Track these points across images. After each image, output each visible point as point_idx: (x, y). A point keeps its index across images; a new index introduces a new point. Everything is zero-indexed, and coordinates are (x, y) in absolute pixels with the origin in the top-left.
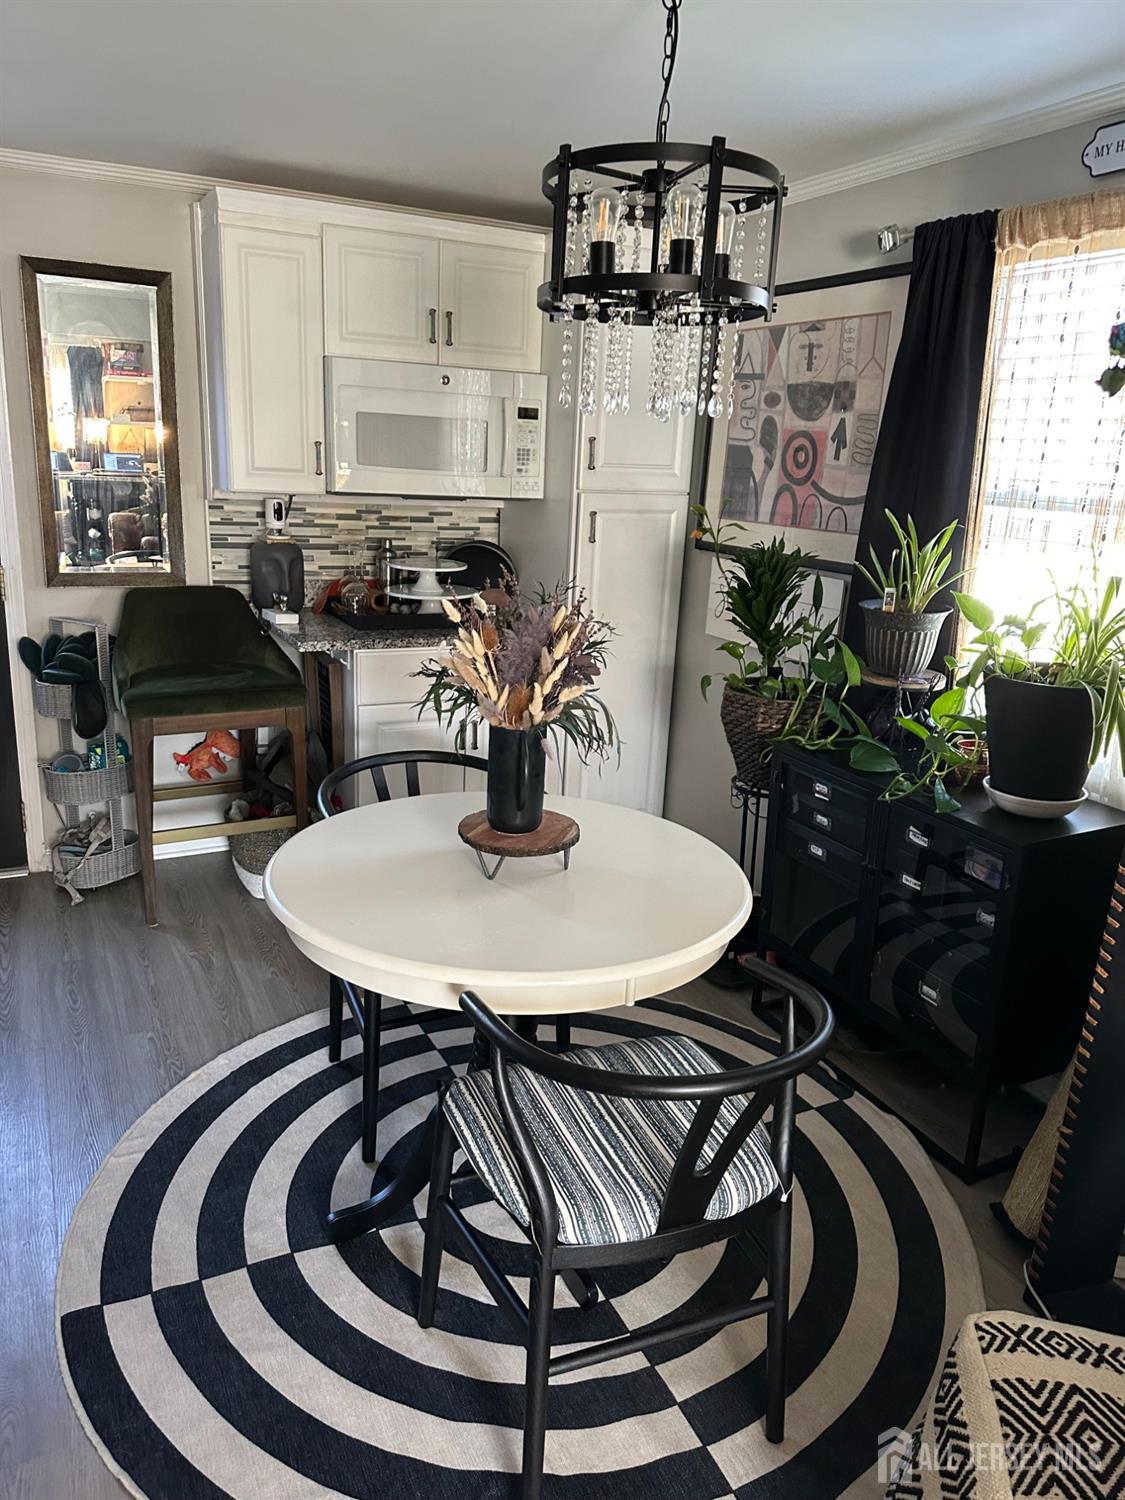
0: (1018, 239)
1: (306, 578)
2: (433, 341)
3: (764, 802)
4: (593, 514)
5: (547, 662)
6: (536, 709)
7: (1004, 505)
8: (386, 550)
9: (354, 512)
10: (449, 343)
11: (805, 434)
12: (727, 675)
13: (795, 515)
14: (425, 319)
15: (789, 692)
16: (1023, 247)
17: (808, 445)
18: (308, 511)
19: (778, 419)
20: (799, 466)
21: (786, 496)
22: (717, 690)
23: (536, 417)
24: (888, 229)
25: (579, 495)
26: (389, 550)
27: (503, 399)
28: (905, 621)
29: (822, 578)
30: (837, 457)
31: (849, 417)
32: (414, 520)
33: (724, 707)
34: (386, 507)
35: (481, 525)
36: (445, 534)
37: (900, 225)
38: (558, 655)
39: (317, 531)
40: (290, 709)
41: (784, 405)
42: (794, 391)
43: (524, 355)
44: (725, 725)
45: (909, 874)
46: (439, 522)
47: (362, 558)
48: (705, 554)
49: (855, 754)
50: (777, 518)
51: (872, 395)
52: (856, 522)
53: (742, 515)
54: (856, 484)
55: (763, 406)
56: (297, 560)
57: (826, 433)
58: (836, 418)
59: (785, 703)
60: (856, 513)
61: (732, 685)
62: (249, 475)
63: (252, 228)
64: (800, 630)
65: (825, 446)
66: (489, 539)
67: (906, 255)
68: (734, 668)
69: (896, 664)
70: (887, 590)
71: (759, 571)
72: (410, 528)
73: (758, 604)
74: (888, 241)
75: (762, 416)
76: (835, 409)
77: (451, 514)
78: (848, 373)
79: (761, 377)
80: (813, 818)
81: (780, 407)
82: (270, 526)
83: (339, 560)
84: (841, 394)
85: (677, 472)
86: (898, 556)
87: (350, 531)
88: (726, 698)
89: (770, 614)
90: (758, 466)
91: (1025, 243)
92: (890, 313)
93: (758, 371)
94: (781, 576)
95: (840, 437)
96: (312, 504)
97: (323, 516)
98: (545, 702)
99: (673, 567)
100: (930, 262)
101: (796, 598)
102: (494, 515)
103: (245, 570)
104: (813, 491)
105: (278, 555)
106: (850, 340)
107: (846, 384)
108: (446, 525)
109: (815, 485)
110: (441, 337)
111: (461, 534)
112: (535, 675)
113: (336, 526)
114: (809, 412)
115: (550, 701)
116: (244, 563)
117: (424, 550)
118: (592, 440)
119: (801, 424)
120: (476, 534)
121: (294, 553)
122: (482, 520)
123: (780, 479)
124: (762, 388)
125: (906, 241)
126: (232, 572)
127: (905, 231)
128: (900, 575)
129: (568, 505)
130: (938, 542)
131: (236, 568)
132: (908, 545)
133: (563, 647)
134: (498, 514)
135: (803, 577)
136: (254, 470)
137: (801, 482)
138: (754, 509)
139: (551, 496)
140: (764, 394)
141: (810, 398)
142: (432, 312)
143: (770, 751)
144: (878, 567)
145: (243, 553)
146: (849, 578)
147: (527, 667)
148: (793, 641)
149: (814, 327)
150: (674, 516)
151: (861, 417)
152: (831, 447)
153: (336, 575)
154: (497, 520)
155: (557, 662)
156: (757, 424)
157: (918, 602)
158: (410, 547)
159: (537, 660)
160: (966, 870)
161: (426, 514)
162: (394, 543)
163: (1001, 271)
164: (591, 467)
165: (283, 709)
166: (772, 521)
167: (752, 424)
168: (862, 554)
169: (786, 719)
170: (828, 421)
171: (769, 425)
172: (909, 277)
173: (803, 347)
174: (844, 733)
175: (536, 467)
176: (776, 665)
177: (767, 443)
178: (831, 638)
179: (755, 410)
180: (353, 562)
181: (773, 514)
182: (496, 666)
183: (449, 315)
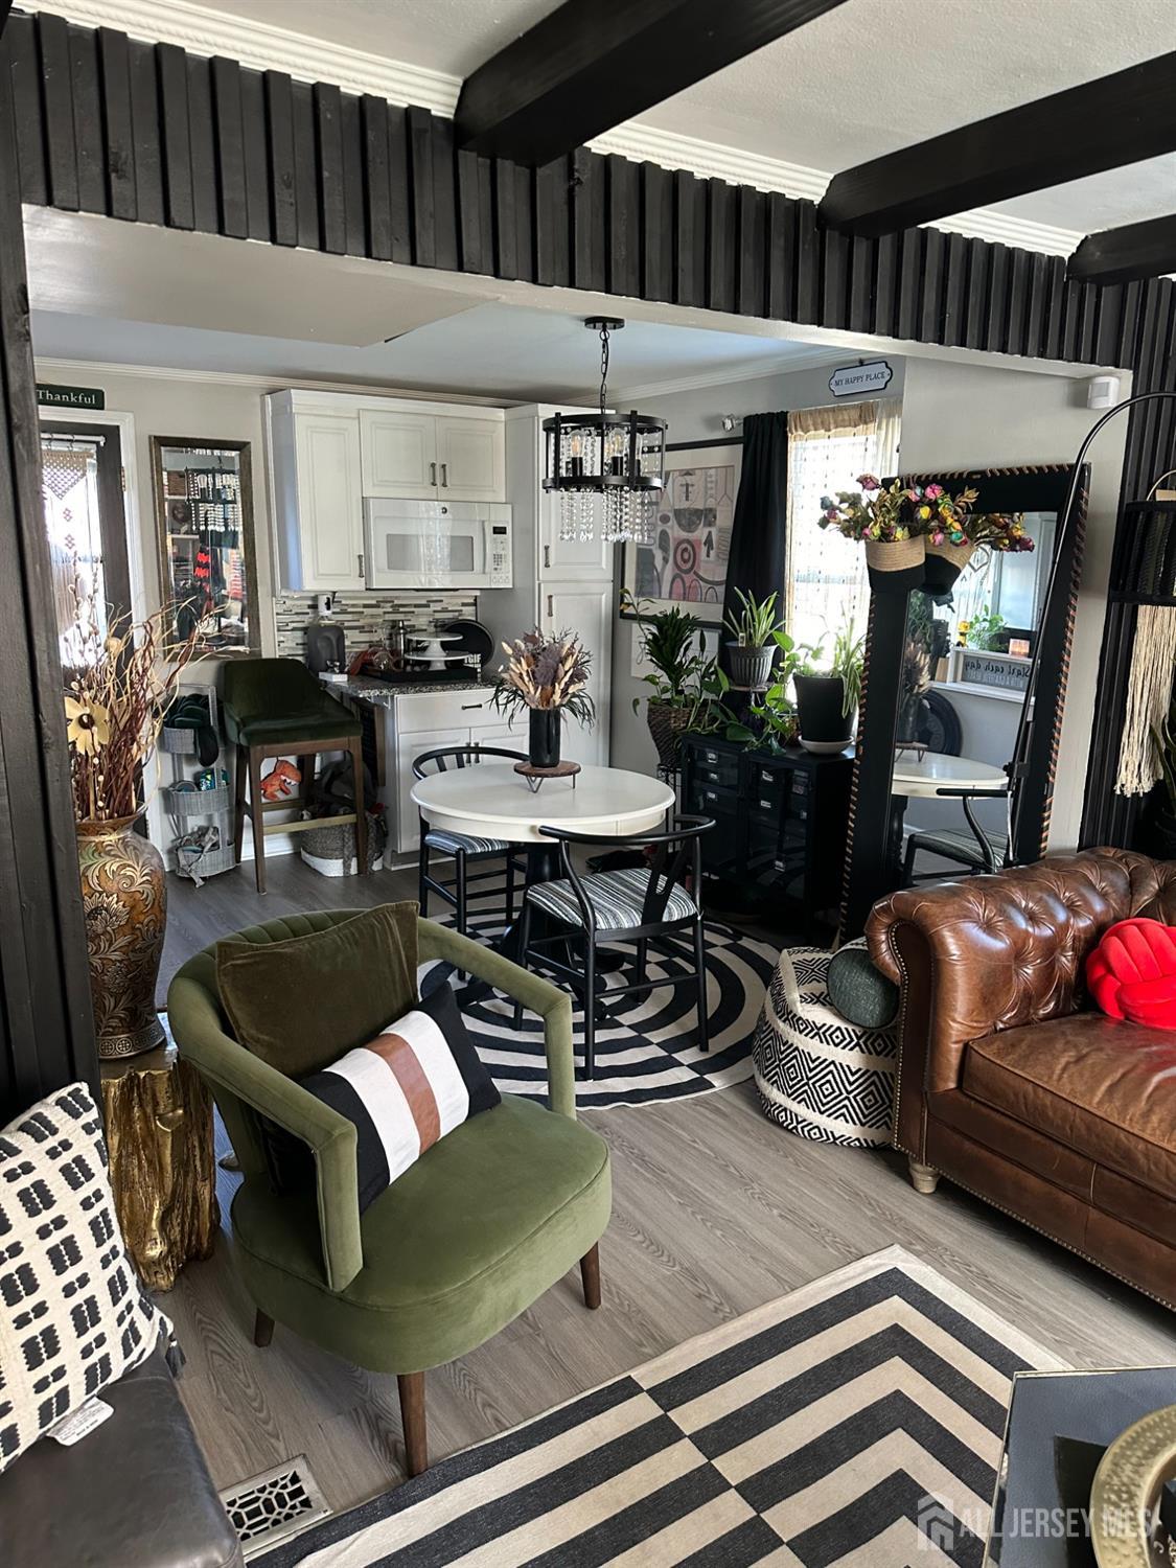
0: (799, 429)
1: (346, 650)
2: (434, 484)
3: (679, 776)
4: (550, 597)
5: (561, 673)
6: (557, 698)
7: (804, 581)
8: (400, 628)
9: (374, 602)
10: (444, 485)
11: (688, 541)
12: (650, 697)
13: (684, 594)
14: (428, 471)
15: (689, 703)
16: (802, 433)
17: (690, 548)
18: (343, 602)
19: (669, 531)
20: (685, 561)
21: (678, 580)
22: (643, 708)
23: (505, 533)
24: (728, 417)
25: (539, 585)
26: (403, 628)
27: (483, 522)
28: (752, 653)
29: (705, 633)
30: (708, 556)
31: (714, 530)
32: (416, 606)
33: (649, 716)
34: (397, 598)
35: (463, 608)
36: (438, 616)
37: (736, 413)
38: (567, 668)
39: (349, 617)
40: (352, 738)
41: (673, 522)
42: (678, 513)
43: (494, 491)
44: (651, 728)
45: (765, 800)
46: (434, 607)
47: (381, 635)
48: (627, 622)
49: (729, 732)
50: (674, 596)
51: (726, 518)
52: (722, 598)
53: (651, 594)
54: (721, 574)
55: (659, 523)
56: (341, 638)
57: (700, 541)
58: (707, 530)
59: (687, 710)
60: (721, 590)
61: (653, 702)
62: (315, 578)
63: (316, 415)
64: (693, 665)
65: (700, 548)
66: (469, 618)
67: (739, 433)
68: (653, 691)
69: (750, 677)
70: (741, 634)
71: (666, 627)
72: (413, 612)
73: (666, 649)
74: (729, 425)
75: (659, 530)
76: (704, 526)
77: (441, 601)
78: (711, 503)
79: (656, 504)
80: (708, 776)
81: (670, 524)
82: (321, 614)
83: (365, 637)
84: (708, 516)
85: (604, 566)
86: (746, 615)
87: (372, 616)
88: (650, 710)
89: (674, 655)
90: (658, 562)
91: (803, 431)
92: (733, 466)
93: (654, 500)
94: (679, 630)
95: (709, 542)
96: (346, 598)
97: (353, 606)
98: (562, 693)
99: (606, 631)
100: (753, 438)
101: (691, 643)
102: (472, 601)
103: (301, 647)
104: (695, 577)
105: (328, 634)
106: (711, 482)
107: (711, 510)
108: (439, 609)
109: (695, 573)
110: (439, 481)
111: (450, 615)
112: (555, 679)
113: (363, 612)
114: (689, 527)
115: (564, 692)
116: (300, 641)
117: (424, 628)
118: (547, 548)
119: (684, 535)
120: (460, 615)
121: (338, 631)
122: (464, 605)
123: (673, 570)
124: (658, 512)
125: (739, 424)
126: (293, 648)
127: (738, 419)
128: (748, 625)
129: (532, 591)
130: (766, 605)
131: (294, 645)
132: (750, 608)
133: (569, 663)
134: (475, 600)
135: (692, 631)
136: (318, 576)
137: (687, 572)
138: (657, 591)
139: (518, 585)
140: (659, 515)
141: (690, 518)
142: (433, 465)
143: (680, 741)
144: (734, 621)
145: (299, 634)
146: (720, 631)
147: (551, 674)
148: (689, 672)
149: (688, 473)
150: (604, 596)
151: (720, 530)
152: (704, 549)
153: (364, 647)
154: (475, 604)
155: (566, 672)
156: (656, 534)
157: (758, 641)
158: (414, 626)
159: (556, 671)
160: (794, 790)
161: (424, 602)
162: (405, 623)
163: (791, 444)
164: (547, 565)
165: (346, 739)
166: (670, 598)
167: (652, 534)
168: (726, 616)
169: (688, 720)
170: (701, 533)
171: (664, 534)
172: (742, 446)
173: (682, 485)
174: (722, 723)
175: (507, 566)
176: (680, 688)
177: (664, 547)
178: (712, 669)
179: (654, 525)
180: (375, 638)
181: (671, 593)
182: (533, 676)
183: (444, 466)
